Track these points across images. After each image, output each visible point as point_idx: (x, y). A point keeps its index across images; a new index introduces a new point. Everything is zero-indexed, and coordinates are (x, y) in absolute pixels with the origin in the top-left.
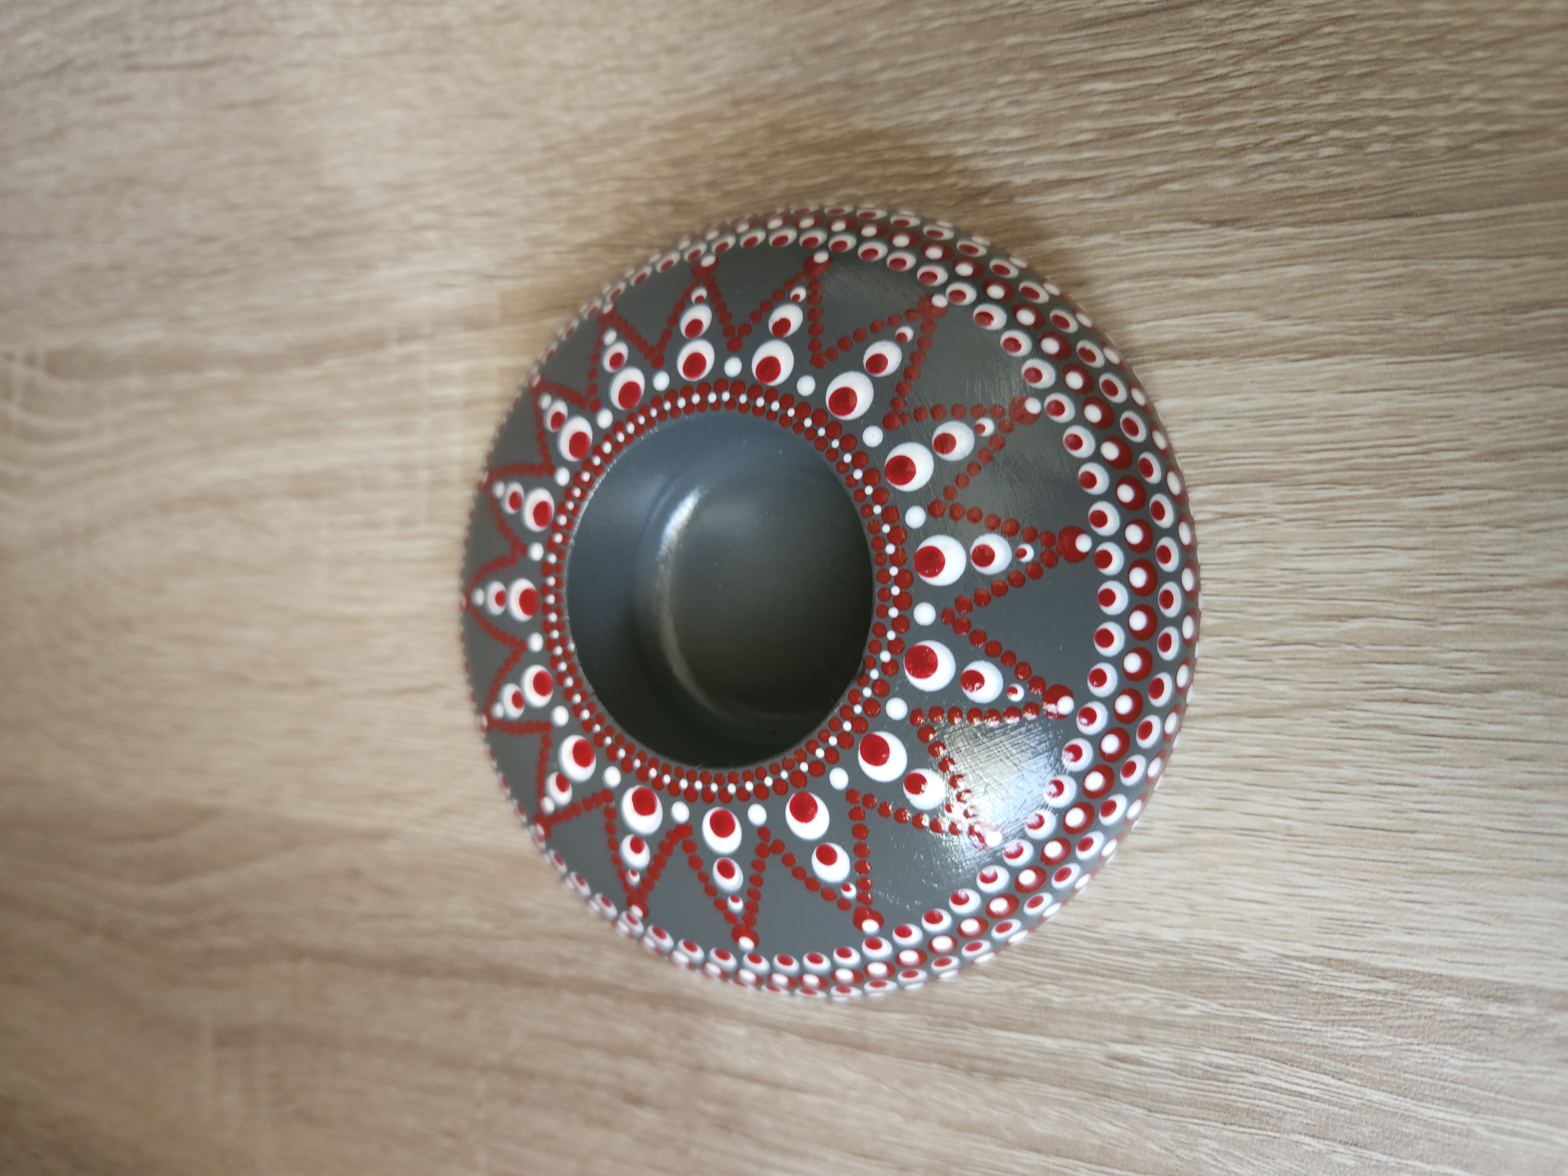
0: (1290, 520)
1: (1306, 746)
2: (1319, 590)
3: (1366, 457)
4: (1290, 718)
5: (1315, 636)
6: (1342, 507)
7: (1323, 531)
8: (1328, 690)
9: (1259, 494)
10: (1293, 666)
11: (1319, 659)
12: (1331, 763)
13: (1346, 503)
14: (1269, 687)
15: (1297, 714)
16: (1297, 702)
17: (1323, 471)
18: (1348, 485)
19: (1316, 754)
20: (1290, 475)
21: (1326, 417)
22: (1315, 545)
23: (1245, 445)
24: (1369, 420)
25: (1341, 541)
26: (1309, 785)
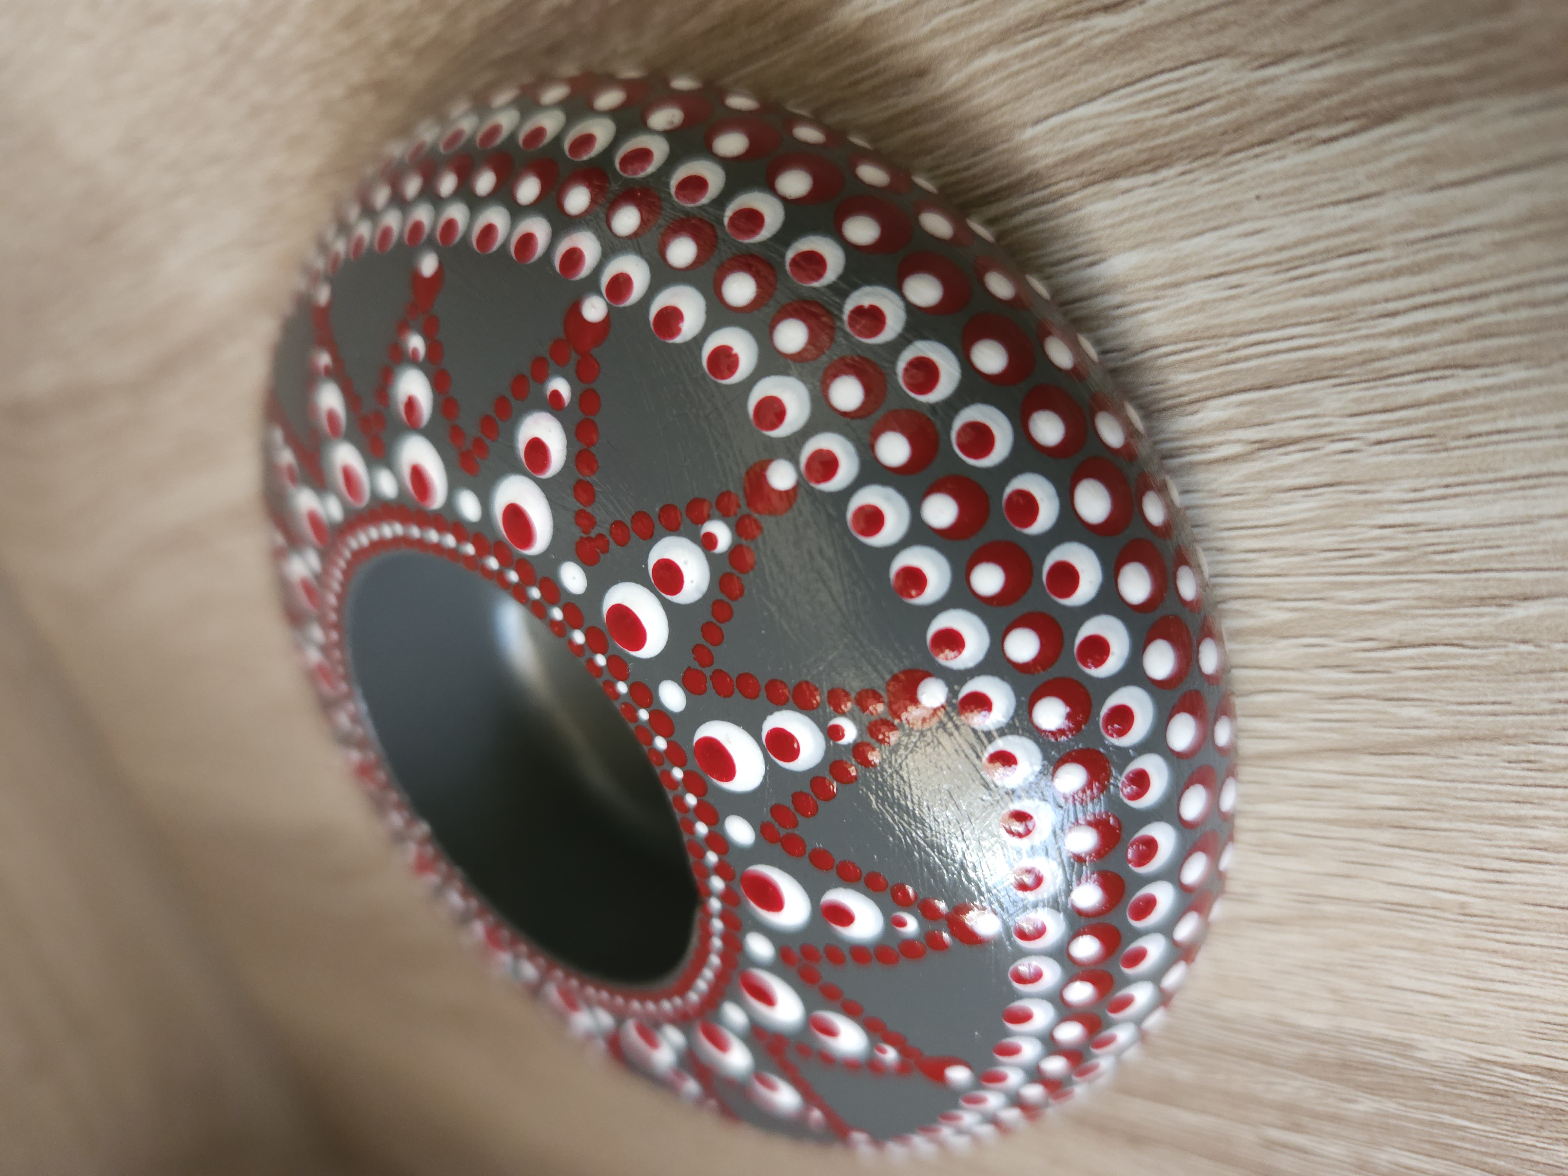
0: (1379, 443)
1: (1472, 795)
2: (1454, 556)
3: (1504, 309)
4: (1437, 756)
5: (1461, 632)
6: (1474, 410)
7: (1443, 455)
8: (1495, 714)
9: (1313, 403)
10: (1429, 679)
11: (1473, 667)
12: (1518, 821)
13: (1481, 400)
14: (1393, 710)
15: (1446, 750)
16: (1447, 733)
17: (1424, 347)
18: (1477, 366)
19: (1489, 808)
20: (1364, 362)
21: (1413, 242)
22: (1433, 481)
23: (1271, 317)
24: (1498, 236)
25: (1480, 471)
26: (1487, 850)
